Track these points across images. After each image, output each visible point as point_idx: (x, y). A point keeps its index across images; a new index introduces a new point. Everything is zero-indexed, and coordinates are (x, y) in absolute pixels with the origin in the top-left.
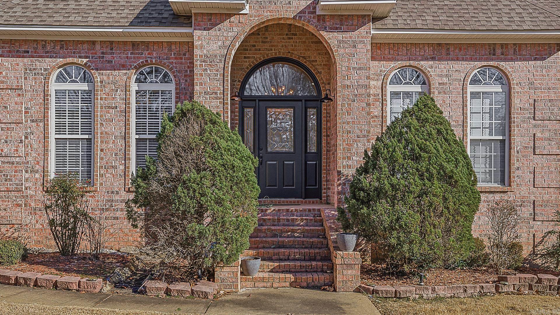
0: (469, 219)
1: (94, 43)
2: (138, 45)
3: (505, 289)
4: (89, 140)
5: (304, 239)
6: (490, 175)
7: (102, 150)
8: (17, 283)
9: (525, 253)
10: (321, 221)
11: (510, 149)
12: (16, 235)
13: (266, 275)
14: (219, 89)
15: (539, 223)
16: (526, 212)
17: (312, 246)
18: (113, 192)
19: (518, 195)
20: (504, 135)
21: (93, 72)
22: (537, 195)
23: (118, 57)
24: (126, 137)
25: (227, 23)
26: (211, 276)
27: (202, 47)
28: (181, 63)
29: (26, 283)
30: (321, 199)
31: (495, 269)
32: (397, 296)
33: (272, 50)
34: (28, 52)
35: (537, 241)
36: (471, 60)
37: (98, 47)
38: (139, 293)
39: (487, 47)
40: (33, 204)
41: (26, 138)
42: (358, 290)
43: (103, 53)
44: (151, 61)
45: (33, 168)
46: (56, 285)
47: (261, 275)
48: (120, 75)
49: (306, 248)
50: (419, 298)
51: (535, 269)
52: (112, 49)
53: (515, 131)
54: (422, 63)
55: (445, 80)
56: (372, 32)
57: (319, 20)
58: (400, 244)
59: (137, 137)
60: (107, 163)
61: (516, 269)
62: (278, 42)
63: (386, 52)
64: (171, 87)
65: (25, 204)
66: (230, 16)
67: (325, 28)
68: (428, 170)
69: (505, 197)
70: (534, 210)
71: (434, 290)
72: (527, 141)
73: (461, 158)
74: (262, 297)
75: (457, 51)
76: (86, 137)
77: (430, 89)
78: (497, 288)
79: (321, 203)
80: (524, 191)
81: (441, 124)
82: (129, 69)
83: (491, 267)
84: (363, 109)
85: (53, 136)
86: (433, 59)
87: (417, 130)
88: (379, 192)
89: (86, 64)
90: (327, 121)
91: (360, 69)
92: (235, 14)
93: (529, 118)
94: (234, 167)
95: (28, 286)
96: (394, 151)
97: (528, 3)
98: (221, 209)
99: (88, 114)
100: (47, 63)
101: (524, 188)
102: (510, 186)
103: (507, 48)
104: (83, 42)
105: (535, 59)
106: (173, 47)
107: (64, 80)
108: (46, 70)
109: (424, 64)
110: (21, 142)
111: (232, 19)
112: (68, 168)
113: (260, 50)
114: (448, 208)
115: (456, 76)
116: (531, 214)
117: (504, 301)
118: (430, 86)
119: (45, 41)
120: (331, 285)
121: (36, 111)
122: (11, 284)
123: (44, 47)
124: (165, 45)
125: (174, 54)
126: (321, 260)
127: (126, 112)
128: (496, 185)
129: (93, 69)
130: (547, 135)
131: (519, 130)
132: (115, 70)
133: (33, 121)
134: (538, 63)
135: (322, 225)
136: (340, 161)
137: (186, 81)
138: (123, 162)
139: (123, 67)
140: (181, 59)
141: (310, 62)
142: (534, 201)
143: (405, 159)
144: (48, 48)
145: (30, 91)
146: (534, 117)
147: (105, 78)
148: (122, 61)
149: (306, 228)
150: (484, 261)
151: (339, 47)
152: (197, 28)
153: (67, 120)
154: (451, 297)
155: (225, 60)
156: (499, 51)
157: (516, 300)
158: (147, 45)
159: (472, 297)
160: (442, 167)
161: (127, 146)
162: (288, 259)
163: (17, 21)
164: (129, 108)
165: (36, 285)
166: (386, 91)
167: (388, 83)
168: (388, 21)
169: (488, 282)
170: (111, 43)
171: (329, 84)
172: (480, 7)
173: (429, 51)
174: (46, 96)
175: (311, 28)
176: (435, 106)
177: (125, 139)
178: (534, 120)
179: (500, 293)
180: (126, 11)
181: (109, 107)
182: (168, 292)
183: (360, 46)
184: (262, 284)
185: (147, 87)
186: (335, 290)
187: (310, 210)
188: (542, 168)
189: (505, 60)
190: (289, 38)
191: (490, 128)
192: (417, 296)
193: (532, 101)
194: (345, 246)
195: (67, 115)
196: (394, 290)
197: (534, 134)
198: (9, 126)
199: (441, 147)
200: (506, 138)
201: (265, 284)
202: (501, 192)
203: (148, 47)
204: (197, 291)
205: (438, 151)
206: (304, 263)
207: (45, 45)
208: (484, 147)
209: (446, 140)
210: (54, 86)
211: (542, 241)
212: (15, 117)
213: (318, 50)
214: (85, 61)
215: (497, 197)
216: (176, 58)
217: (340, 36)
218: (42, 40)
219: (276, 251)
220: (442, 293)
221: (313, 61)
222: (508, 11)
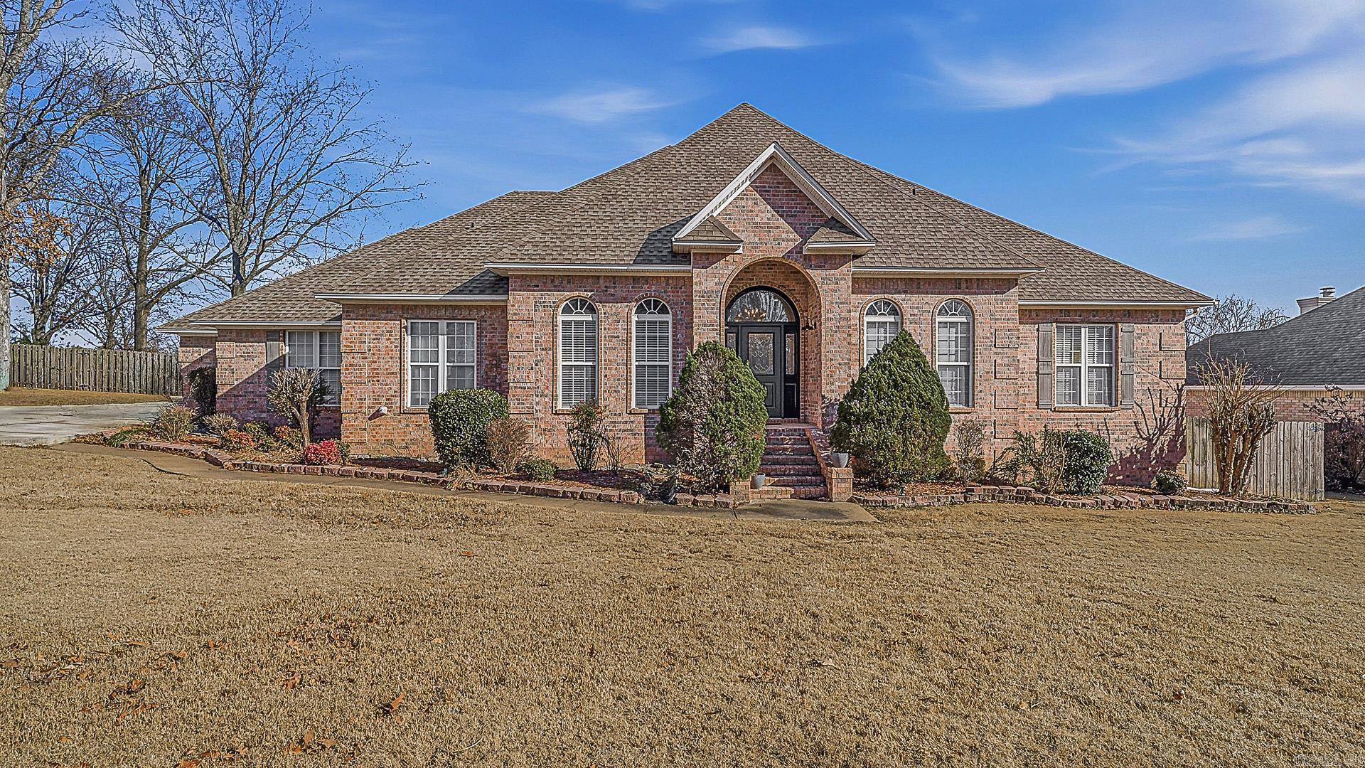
0: (942, 439)
1: (598, 277)
2: (639, 279)
3: (972, 499)
4: (593, 367)
5: (796, 457)
6: (956, 397)
7: (606, 376)
8: (565, 496)
9: (986, 469)
10: (808, 440)
11: (974, 373)
12: (527, 454)
13: (770, 488)
14: (716, 322)
15: (999, 440)
16: (988, 430)
17: (803, 463)
18: (615, 414)
19: (980, 416)
20: (968, 361)
21: (597, 304)
22: (998, 415)
23: (619, 291)
24: (627, 364)
25: (722, 261)
26: (726, 489)
27: (701, 283)
28: (678, 296)
29: (572, 496)
30: (799, 418)
31: (961, 481)
32: (884, 505)
33: (753, 279)
34: (538, 286)
35: (998, 456)
36: (939, 293)
37: (601, 281)
38: (670, 504)
39: (953, 281)
40: (543, 427)
41: (536, 365)
42: (851, 500)
43: (606, 287)
44: (651, 294)
45: (542, 392)
46: (599, 498)
47: (765, 488)
48: (622, 308)
49: (798, 464)
50: (902, 506)
51: (996, 482)
52: (614, 283)
53: (979, 358)
54: (895, 296)
55: (916, 311)
56: (853, 270)
57: (805, 259)
58: (887, 461)
59: (637, 363)
60: (610, 388)
61: (979, 482)
62: (759, 272)
63: (864, 286)
64: (669, 318)
65: (536, 426)
66: (726, 255)
67: (811, 266)
68: (909, 398)
69: (969, 417)
70: (995, 428)
71: (913, 499)
72: (989, 366)
73: (935, 387)
74: (772, 507)
75: (927, 285)
76: (591, 363)
77: (902, 319)
78: (965, 498)
79: (800, 422)
80: (986, 412)
81: (919, 357)
82: (630, 302)
83: (956, 480)
84: (845, 339)
85: (560, 363)
86: (905, 292)
87: (898, 363)
88: (868, 417)
89: (591, 297)
90: (805, 346)
91: (841, 303)
92: (730, 254)
93: (990, 346)
94: (752, 398)
95: (575, 498)
96: (880, 381)
97: (990, 242)
98: (742, 433)
99: (592, 341)
100: (554, 296)
101: (986, 409)
102: (974, 407)
103: (971, 282)
104: (588, 277)
105: (996, 293)
106: (670, 281)
107: (570, 312)
108: (554, 302)
109: (898, 297)
110: (532, 369)
111: (727, 258)
112: (573, 392)
113: (742, 279)
114: (925, 430)
115: (926, 307)
116: (992, 433)
117: (972, 508)
118: (902, 316)
119: (554, 276)
120: (827, 496)
121: (545, 340)
122: (560, 497)
123: (553, 281)
124: (663, 279)
125: (672, 287)
126: (814, 475)
127: (628, 341)
128: (961, 406)
129: (597, 302)
130: (1006, 361)
131: (981, 357)
132: (617, 303)
133: (542, 349)
134: (999, 296)
135: (809, 444)
136: (824, 387)
137: (682, 312)
138: (625, 386)
139: (625, 300)
140: (678, 292)
141: (789, 290)
142: (995, 420)
143: (889, 388)
144: (556, 283)
145: (539, 322)
146: (995, 345)
147: (608, 310)
148: (624, 294)
149: (795, 446)
150: (951, 475)
151: (823, 283)
152: (696, 266)
153: (573, 348)
154: (928, 506)
155: (721, 295)
156: (964, 286)
157: (981, 507)
158: (646, 279)
159: (944, 505)
160: (920, 396)
161: (629, 372)
162: (784, 475)
163: (532, 259)
164: (631, 337)
165: (582, 497)
166: (863, 321)
167: (865, 313)
168: (865, 259)
169: (958, 493)
170: (614, 277)
171: (807, 311)
172: (947, 244)
173: (902, 286)
174: (554, 326)
175: (798, 266)
176: (913, 341)
177: (627, 366)
178: (995, 347)
179: (968, 502)
180: (628, 248)
181: (612, 337)
182: (695, 503)
183: (842, 282)
184: (766, 496)
185: (647, 317)
186: (831, 501)
187: (795, 430)
188: (1002, 391)
189: (969, 294)
190: (769, 269)
191: (956, 354)
192: (900, 505)
193: (993, 331)
194: (839, 463)
195: (573, 343)
196: (881, 500)
197: (995, 361)
198: (520, 354)
199: (920, 378)
200: (970, 364)
201: (769, 496)
202: (965, 413)
203: (647, 281)
204: (719, 502)
205: (917, 382)
206: (799, 478)
207: (553, 280)
208: (951, 372)
209: (924, 372)
210: (561, 318)
211: (1001, 457)
212: (527, 346)
213: (797, 280)
214: (590, 294)
215: (963, 416)
216: (672, 292)
217: (823, 273)
218: (551, 276)
219: (773, 467)
220: (920, 503)
221: (792, 290)
222: (972, 249)
